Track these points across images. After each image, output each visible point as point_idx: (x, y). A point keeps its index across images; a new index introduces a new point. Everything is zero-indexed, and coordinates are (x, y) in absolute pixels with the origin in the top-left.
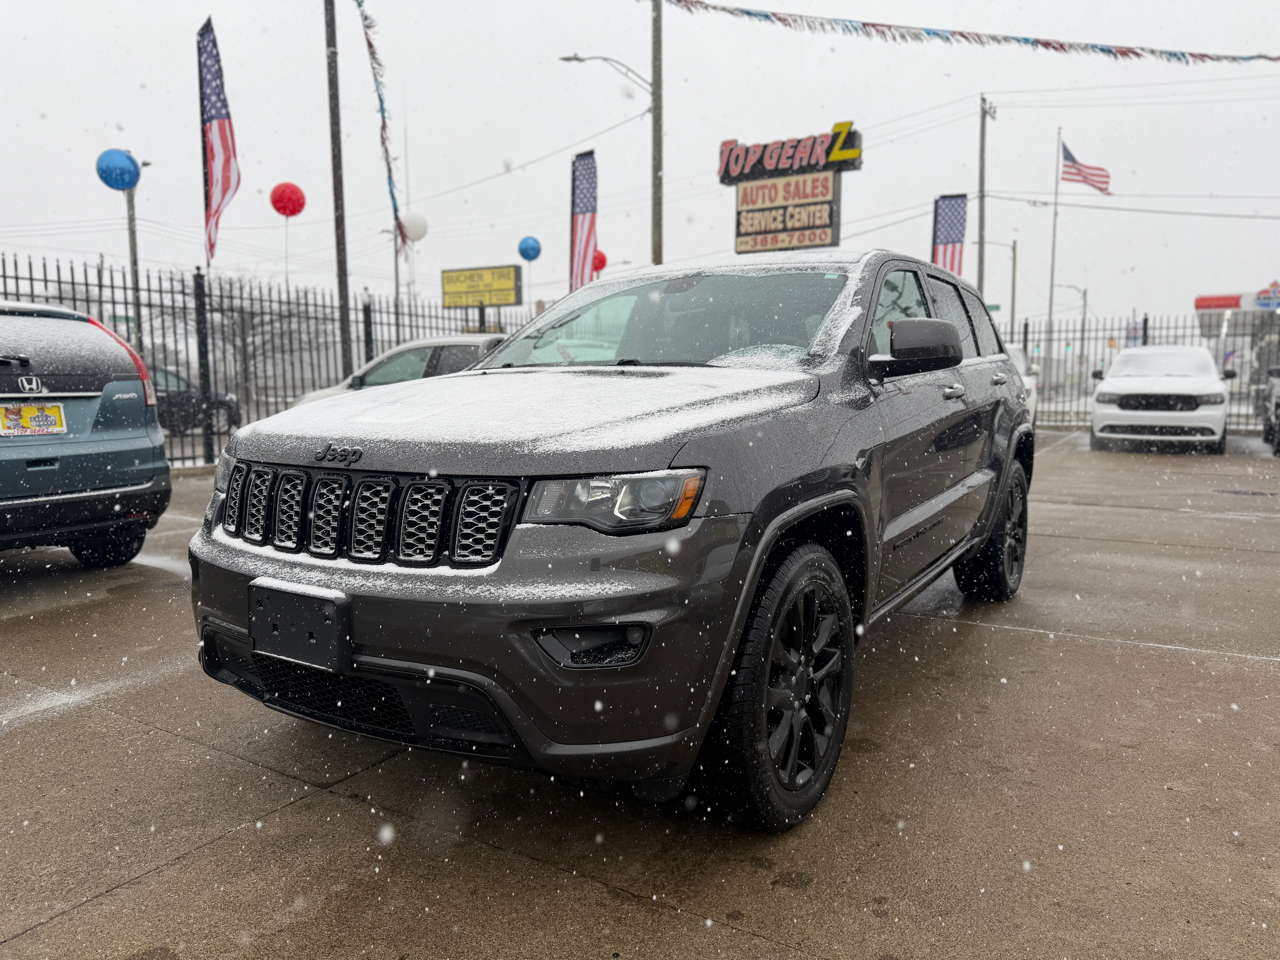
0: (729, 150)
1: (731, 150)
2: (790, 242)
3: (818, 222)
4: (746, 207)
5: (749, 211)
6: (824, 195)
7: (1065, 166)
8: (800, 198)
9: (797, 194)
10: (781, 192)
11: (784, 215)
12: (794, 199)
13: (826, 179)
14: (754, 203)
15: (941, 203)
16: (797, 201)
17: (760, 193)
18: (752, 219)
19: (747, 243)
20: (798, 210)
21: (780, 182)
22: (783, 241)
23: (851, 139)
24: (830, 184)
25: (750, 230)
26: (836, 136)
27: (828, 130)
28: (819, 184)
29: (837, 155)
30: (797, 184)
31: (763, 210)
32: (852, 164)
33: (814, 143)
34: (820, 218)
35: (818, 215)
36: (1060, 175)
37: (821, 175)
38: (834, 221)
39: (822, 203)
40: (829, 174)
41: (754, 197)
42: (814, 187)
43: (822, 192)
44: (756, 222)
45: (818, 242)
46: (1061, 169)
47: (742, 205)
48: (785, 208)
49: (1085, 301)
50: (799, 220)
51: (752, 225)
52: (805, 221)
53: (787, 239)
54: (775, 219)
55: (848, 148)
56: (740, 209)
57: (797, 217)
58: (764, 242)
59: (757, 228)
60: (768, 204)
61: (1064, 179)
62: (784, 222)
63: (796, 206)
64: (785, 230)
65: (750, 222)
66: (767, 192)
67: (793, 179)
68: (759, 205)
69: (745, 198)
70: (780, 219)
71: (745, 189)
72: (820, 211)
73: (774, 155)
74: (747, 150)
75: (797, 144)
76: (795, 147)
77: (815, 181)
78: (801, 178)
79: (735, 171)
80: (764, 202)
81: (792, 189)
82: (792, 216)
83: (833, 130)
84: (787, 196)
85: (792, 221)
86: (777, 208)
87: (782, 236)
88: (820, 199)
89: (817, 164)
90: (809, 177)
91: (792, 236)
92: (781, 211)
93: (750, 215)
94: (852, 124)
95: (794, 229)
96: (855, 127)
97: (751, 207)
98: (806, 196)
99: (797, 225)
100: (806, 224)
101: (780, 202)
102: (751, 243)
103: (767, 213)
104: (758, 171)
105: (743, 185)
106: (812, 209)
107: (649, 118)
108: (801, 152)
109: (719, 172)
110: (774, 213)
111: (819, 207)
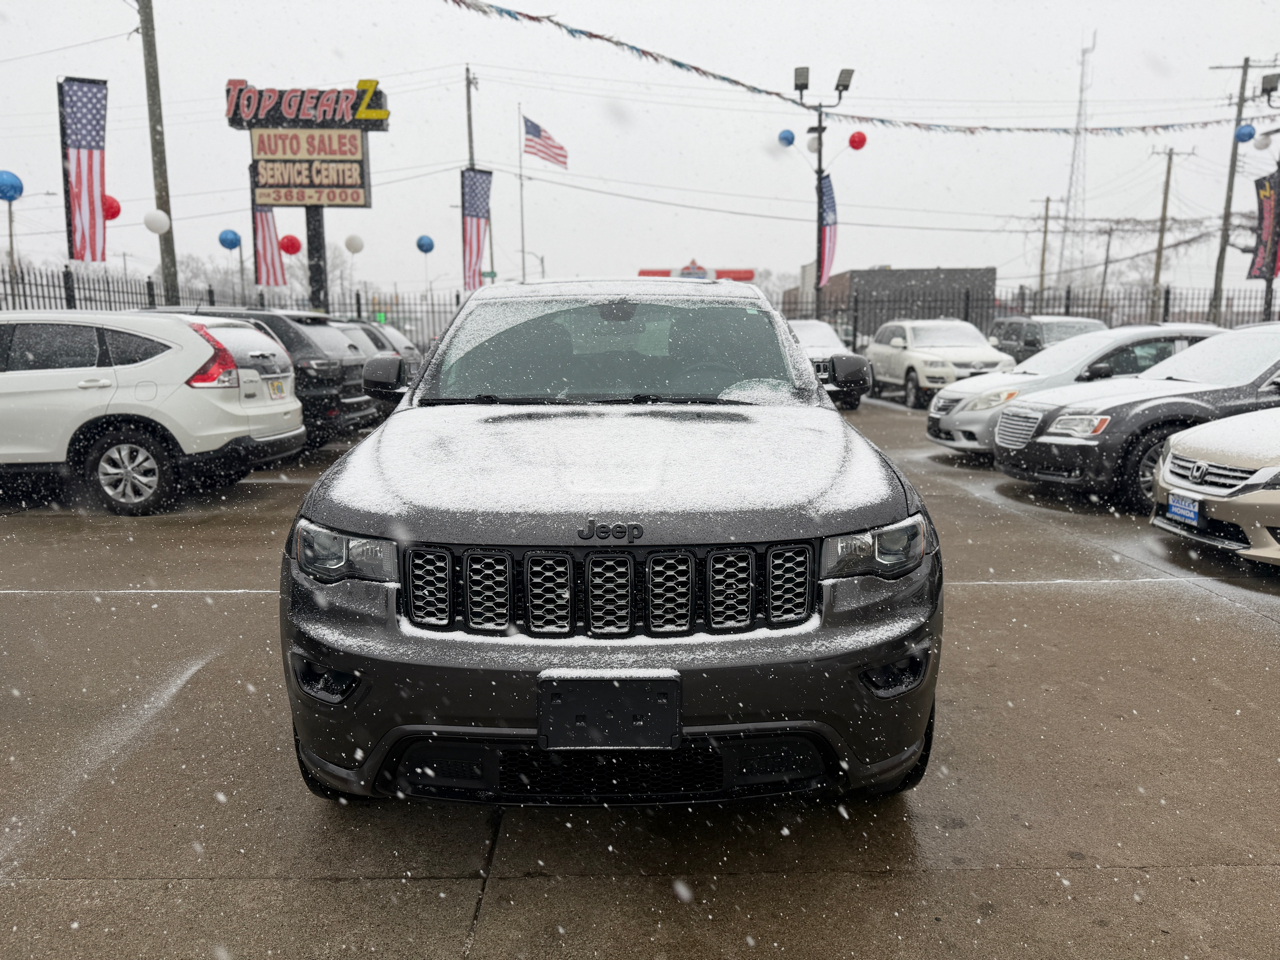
0: (237, 92)
1: (241, 91)
2: (319, 199)
3: (349, 181)
4: (262, 156)
5: (268, 161)
6: (353, 154)
7: (527, 140)
8: (326, 153)
9: (322, 149)
10: (304, 145)
11: (310, 169)
12: (319, 153)
13: (353, 137)
14: (274, 152)
15: (467, 174)
16: (323, 156)
17: (280, 142)
18: (272, 169)
19: (269, 195)
20: (325, 165)
21: (303, 134)
22: (310, 197)
23: (378, 100)
24: (358, 142)
25: (271, 181)
26: (361, 94)
27: (354, 87)
28: (346, 141)
29: (363, 113)
30: (322, 137)
31: (286, 161)
32: (379, 125)
33: (338, 98)
34: (350, 177)
35: (348, 173)
36: (523, 148)
37: (348, 133)
38: (364, 183)
39: (352, 162)
40: (357, 133)
41: (273, 147)
42: (341, 144)
43: (350, 150)
44: (277, 174)
45: (349, 201)
46: (523, 142)
47: (259, 153)
48: (311, 162)
49: (543, 268)
50: (327, 177)
51: (273, 176)
52: (333, 178)
53: (316, 196)
54: (299, 173)
55: (374, 108)
56: (257, 157)
57: (324, 173)
58: (288, 196)
59: (278, 179)
60: (289, 156)
61: (526, 152)
62: (310, 177)
63: (323, 161)
64: (312, 185)
65: (270, 173)
66: (288, 142)
67: (317, 133)
68: (279, 155)
69: (261, 146)
70: (305, 173)
71: (261, 136)
72: (350, 170)
73: (292, 104)
74: (261, 93)
75: (319, 96)
76: (318, 98)
77: (341, 137)
78: (326, 132)
79: (247, 114)
80: (284, 152)
81: (316, 143)
82: (319, 172)
83: (358, 86)
84: (311, 149)
85: (320, 176)
86: (300, 161)
87: (309, 192)
88: (349, 157)
89: (342, 119)
90: (335, 133)
91: (321, 193)
92: (306, 165)
93: (270, 165)
94: (377, 83)
95: (321, 186)
96: (381, 87)
97: (270, 156)
98: (333, 152)
99: (325, 181)
100: (336, 182)
101: (303, 155)
102: (274, 196)
103: (289, 165)
104: (275, 118)
105: (257, 132)
106: (341, 166)
107: (138, 39)
108: (323, 105)
109: (227, 114)
110: (298, 166)
111: (348, 166)
